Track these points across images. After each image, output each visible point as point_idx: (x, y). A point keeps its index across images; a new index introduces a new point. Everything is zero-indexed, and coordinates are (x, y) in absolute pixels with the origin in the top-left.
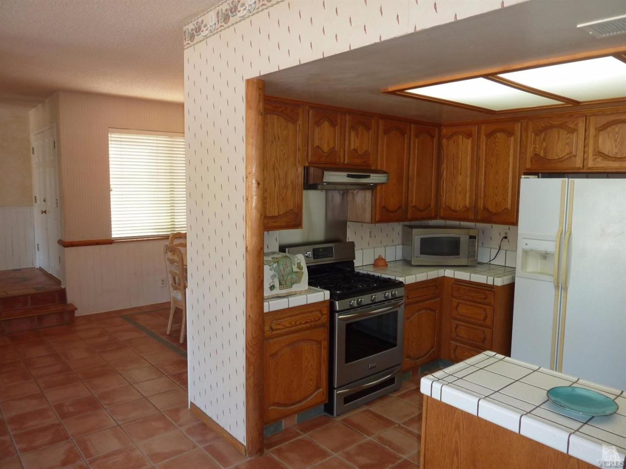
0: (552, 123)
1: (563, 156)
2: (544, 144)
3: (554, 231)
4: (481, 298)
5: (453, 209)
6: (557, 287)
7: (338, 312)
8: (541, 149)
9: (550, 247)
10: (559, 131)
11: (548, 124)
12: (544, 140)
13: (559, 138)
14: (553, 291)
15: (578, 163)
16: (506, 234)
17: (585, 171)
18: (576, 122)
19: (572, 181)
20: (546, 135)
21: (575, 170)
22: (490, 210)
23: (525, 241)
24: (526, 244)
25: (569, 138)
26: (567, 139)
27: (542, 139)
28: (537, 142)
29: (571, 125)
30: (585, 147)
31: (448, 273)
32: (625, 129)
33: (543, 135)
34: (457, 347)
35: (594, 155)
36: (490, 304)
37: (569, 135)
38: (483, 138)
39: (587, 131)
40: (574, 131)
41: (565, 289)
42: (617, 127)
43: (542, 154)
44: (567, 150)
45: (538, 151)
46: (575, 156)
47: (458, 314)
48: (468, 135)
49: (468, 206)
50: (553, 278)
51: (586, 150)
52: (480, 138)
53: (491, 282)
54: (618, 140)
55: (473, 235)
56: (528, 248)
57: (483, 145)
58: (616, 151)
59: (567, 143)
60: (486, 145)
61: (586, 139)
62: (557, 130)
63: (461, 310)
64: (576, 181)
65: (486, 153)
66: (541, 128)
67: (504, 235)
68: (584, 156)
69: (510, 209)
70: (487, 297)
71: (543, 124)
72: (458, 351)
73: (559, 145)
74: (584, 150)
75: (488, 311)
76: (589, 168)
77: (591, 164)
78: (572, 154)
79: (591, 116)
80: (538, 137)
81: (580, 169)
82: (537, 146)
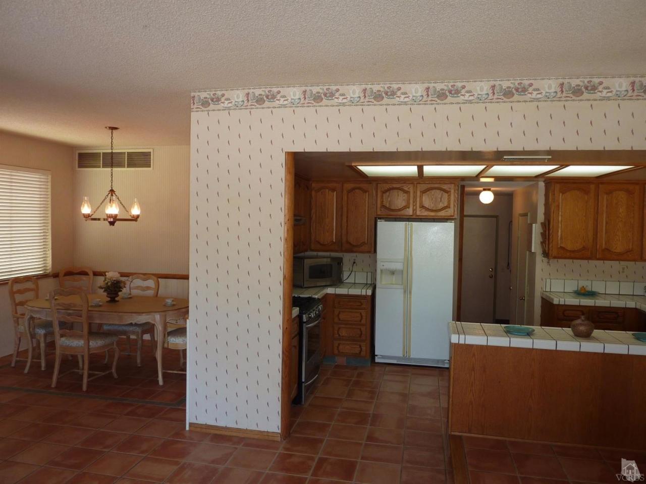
0: (394, 186)
1: (401, 207)
2: (389, 199)
3: (401, 256)
4: (359, 306)
5: (322, 243)
6: (405, 292)
7: (305, 322)
8: (387, 202)
9: (398, 266)
11: (391, 187)
12: (389, 196)
13: (398, 195)
14: (402, 295)
15: (410, 212)
17: (414, 217)
18: (409, 187)
19: (411, 223)
20: (389, 193)
21: (408, 216)
22: (352, 243)
23: (382, 264)
24: (383, 266)
25: (404, 196)
27: (387, 195)
28: (384, 198)
29: (406, 189)
30: (414, 202)
31: (330, 291)
32: (438, 193)
33: (388, 193)
34: (339, 344)
35: (420, 208)
36: (364, 309)
37: (405, 194)
38: (345, 192)
39: (415, 192)
40: (407, 192)
41: (410, 292)
42: (433, 192)
43: (388, 206)
44: (404, 204)
45: (384, 203)
46: (409, 208)
47: (339, 319)
48: (333, 190)
49: (334, 241)
50: (402, 287)
51: (414, 204)
52: (342, 192)
53: (364, 293)
54: (434, 199)
55: (339, 261)
56: (385, 267)
57: (345, 198)
58: (432, 205)
59: (404, 200)
60: (348, 197)
61: (415, 198)
62: (397, 191)
63: (342, 316)
64: (414, 223)
65: (348, 203)
66: (386, 188)
67: (353, 261)
68: (413, 208)
69: (366, 242)
70: (362, 304)
71: (388, 186)
72: (341, 347)
73: (398, 200)
74: (413, 204)
75: (363, 314)
76: (417, 216)
77: (418, 213)
78: (407, 207)
79: (417, 183)
80: (384, 195)
81: (411, 216)
82: (384, 200)
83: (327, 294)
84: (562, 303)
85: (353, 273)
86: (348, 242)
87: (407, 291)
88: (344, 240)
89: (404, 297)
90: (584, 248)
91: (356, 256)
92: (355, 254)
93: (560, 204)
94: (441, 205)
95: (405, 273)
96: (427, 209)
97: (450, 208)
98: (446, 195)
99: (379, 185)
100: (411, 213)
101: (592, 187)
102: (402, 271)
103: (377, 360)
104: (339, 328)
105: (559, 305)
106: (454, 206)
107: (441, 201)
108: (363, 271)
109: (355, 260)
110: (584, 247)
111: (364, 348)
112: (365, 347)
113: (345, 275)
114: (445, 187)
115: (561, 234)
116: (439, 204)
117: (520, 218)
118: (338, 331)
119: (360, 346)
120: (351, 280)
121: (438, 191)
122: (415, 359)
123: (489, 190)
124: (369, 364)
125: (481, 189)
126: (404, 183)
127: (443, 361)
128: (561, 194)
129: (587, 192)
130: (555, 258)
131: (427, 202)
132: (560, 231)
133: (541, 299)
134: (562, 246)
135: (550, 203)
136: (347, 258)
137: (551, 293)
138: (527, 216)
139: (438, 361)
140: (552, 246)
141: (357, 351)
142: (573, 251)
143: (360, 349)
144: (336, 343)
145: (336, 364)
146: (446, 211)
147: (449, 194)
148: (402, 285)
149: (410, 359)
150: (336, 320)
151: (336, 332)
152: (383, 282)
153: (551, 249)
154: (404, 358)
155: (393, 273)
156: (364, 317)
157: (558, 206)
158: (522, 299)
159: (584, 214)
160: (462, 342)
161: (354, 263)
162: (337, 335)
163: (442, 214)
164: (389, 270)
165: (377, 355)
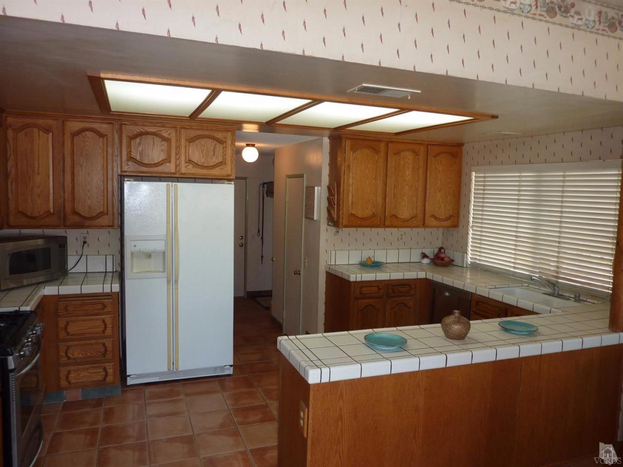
0: (147, 129)
1: (158, 161)
2: (140, 149)
3: (160, 231)
4: (99, 309)
5: (29, 214)
6: (168, 282)
7: (11, 371)
8: (137, 153)
9: (160, 246)
10: (153, 138)
11: (143, 131)
12: (139, 144)
13: (154, 144)
14: (165, 287)
15: (170, 168)
16: (85, 239)
17: (177, 176)
18: (169, 132)
19: (175, 185)
20: (141, 139)
21: (169, 174)
22: (81, 213)
23: (133, 243)
24: (135, 246)
25: (163, 145)
26: (161, 146)
27: (137, 143)
28: (133, 147)
29: (165, 135)
30: (177, 154)
31: (49, 290)
32: (210, 143)
33: (138, 140)
34: (69, 372)
35: (186, 162)
36: (108, 313)
37: (163, 143)
38: (68, 135)
39: (178, 140)
40: (167, 140)
41: (177, 282)
42: (203, 141)
43: (138, 158)
44: (162, 156)
45: (133, 155)
46: (170, 162)
47: (68, 334)
48: (47, 130)
49: (52, 211)
50: (165, 275)
51: (178, 157)
52: (64, 134)
53: (107, 289)
54: (204, 152)
55: (62, 243)
56: (137, 249)
57: (68, 143)
58: (203, 160)
59: (162, 150)
60: (72, 142)
61: (178, 147)
62: (153, 136)
63: (71, 329)
64: (179, 184)
65: (73, 153)
66: (136, 133)
67: (82, 240)
68: (176, 163)
69: (105, 212)
70: (105, 306)
71: (138, 129)
72: (72, 375)
73: (154, 152)
74: (176, 158)
75: (106, 321)
76: (182, 174)
77: (183, 170)
78: (167, 160)
79: (182, 128)
80: (133, 142)
81: (174, 173)
82: (133, 150)
83: (44, 295)
84: (359, 279)
85: (84, 258)
86: (75, 213)
87: (172, 280)
88: (68, 209)
89: (168, 289)
90: (374, 215)
91: (88, 233)
92: (84, 231)
93: (351, 165)
94: (214, 161)
95: (168, 256)
96: (196, 165)
97: (225, 164)
98: (219, 147)
99: (123, 126)
100: (173, 170)
101: (382, 145)
102: (164, 253)
103: (130, 382)
104: (68, 347)
105: (356, 282)
106: (232, 162)
107: (214, 155)
108: (99, 255)
109: (85, 238)
110: (373, 213)
111: (110, 371)
112: (111, 368)
113: (71, 261)
114: (219, 135)
115: (352, 200)
116: (212, 158)
117: (287, 179)
118: (66, 353)
119: (105, 369)
120: (80, 268)
121: (210, 141)
122: (185, 372)
123: (253, 146)
124: (119, 391)
125: (244, 144)
126: (163, 126)
127: (222, 368)
128: (352, 153)
129: (376, 151)
130: (346, 226)
131: (196, 155)
132: (350, 195)
133: (325, 274)
134: (353, 212)
135: (339, 163)
136: (73, 236)
137: (336, 266)
138: (303, 177)
139: (216, 368)
140: (343, 213)
141: (99, 377)
142: (363, 219)
143: (104, 373)
144: (63, 371)
145: (65, 401)
146: (222, 169)
147: (224, 145)
148: (164, 272)
149: (177, 372)
150: (62, 334)
151: (63, 354)
152: (135, 271)
153: (341, 216)
154: (170, 372)
155: (149, 256)
156: (109, 326)
157: (349, 166)
158: (297, 273)
159: (374, 177)
160: (325, 380)
161: (85, 242)
162: (66, 359)
163: (216, 172)
164: (143, 252)
165: (129, 376)
